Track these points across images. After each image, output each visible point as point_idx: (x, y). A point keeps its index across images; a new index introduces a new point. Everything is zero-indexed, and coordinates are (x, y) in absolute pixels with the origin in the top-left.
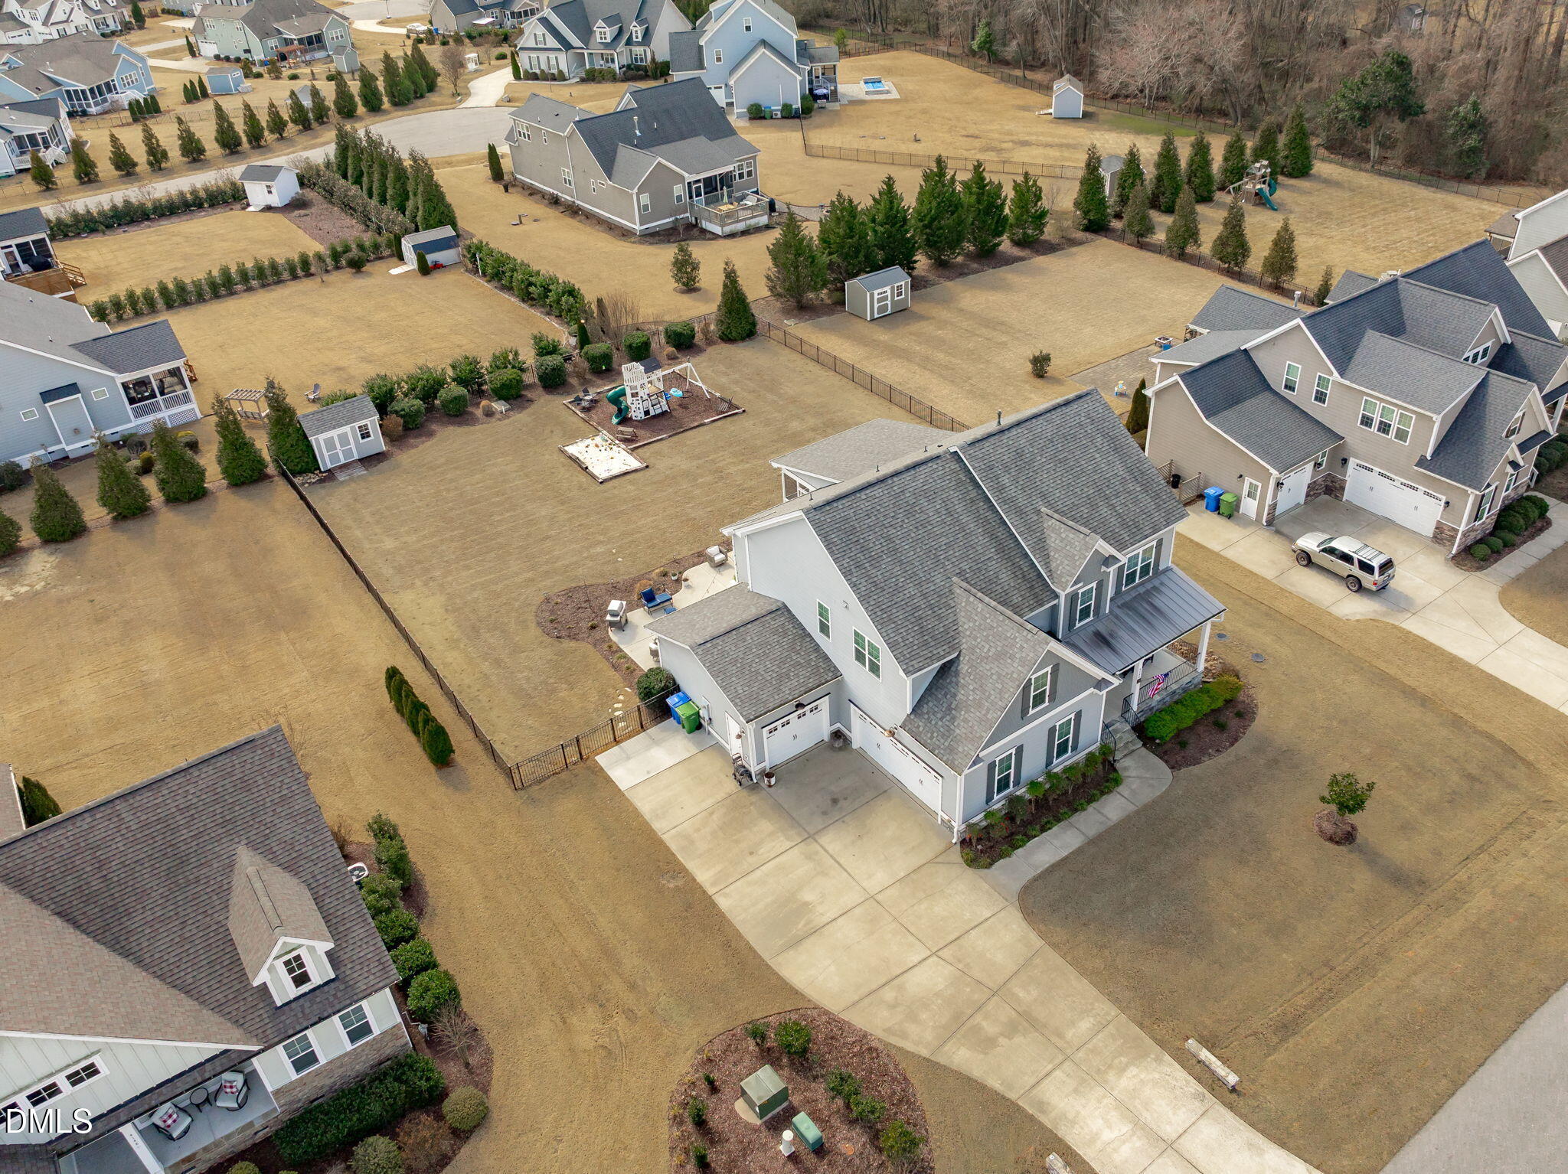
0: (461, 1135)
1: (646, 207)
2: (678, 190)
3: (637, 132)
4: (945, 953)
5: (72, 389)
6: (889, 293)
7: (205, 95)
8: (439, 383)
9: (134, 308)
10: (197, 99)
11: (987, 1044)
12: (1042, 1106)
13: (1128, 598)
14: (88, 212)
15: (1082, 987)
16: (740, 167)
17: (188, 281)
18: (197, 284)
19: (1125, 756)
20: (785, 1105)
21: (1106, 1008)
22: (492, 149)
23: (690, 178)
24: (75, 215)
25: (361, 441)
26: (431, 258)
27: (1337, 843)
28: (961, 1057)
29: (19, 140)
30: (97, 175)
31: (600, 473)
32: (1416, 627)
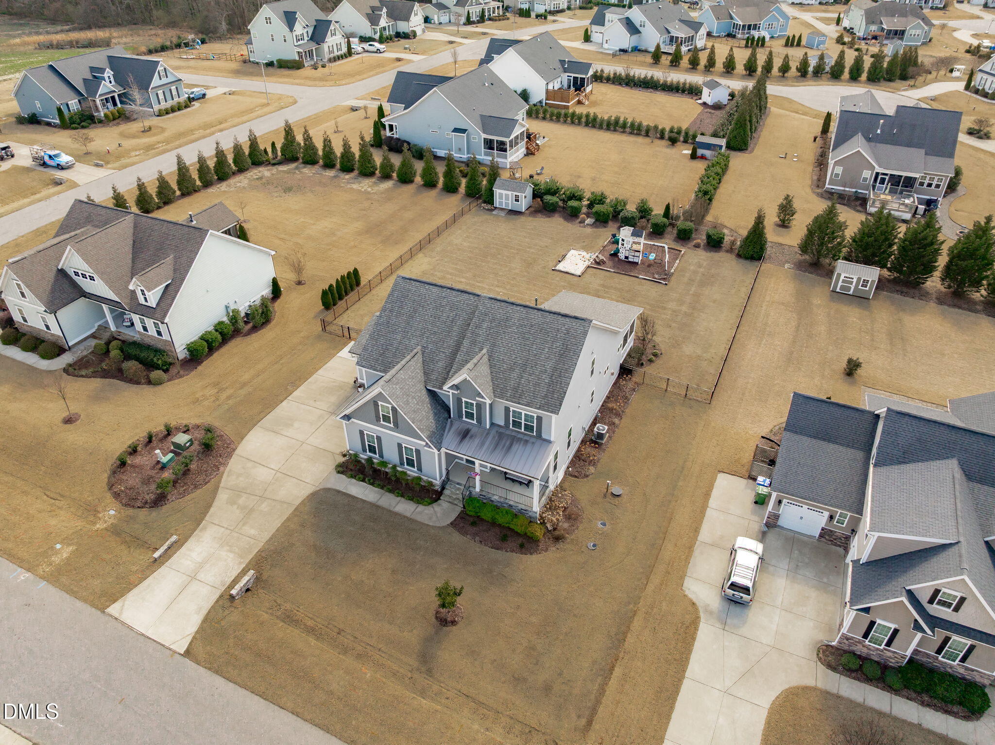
2: (867, 174)
3: (879, 131)
4: (279, 475)
5: (463, 131)
6: (855, 280)
7: (799, 45)
9: (572, 119)
10: (792, 45)
11: (232, 502)
12: (205, 528)
14: (634, 76)
15: (276, 524)
16: (924, 178)
19: (449, 502)
20: (180, 451)
22: (829, 115)
23: (878, 169)
24: (628, 75)
25: (514, 202)
26: (700, 152)
28: (222, 496)
30: (679, 64)
31: (561, 267)
32: (706, 633)
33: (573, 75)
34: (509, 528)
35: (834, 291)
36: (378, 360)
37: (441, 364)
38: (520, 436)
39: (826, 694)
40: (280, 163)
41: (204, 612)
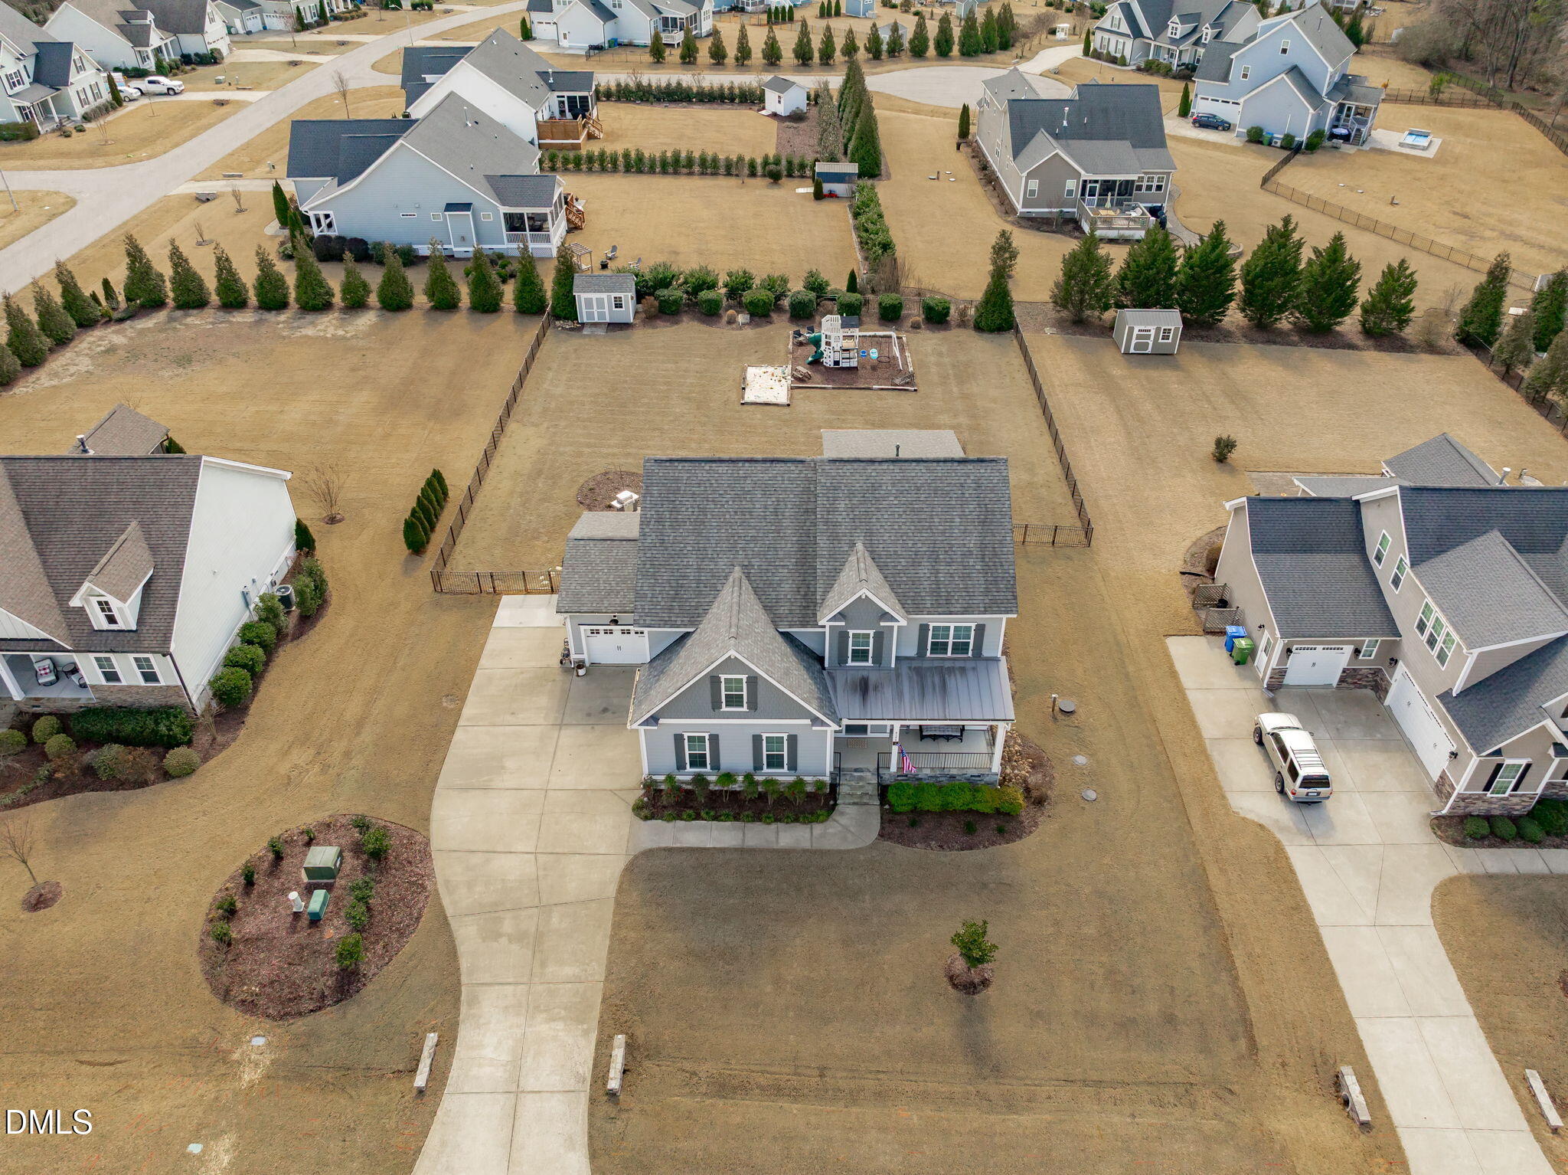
0: (166, 776)
1: (1032, 192)
2: (1071, 184)
3: (1065, 123)
4: (542, 858)
5: (467, 206)
6: (1153, 333)
7: (838, 13)
8: (712, 286)
9: (601, 164)
10: (829, 15)
11: (492, 934)
12: (474, 1001)
13: (926, 664)
14: (649, 85)
15: (600, 943)
16: (1141, 179)
17: (647, 155)
18: (653, 160)
19: (854, 804)
20: (332, 881)
21: (597, 970)
22: (965, 109)
23: (1085, 176)
24: (639, 85)
25: (614, 309)
26: (827, 187)
27: (955, 986)
28: (467, 935)
29: (665, 20)
30: (695, 59)
31: (749, 396)
32: (1302, 857)
33: (566, 94)
34: (970, 811)
35: (1127, 354)
36: (671, 608)
37: (787, 587)
38: (948, 664)
39: (1473, 878)
40: (131, 316)
41: (582, 1140)
